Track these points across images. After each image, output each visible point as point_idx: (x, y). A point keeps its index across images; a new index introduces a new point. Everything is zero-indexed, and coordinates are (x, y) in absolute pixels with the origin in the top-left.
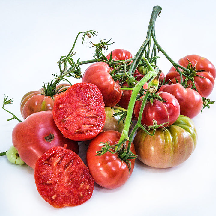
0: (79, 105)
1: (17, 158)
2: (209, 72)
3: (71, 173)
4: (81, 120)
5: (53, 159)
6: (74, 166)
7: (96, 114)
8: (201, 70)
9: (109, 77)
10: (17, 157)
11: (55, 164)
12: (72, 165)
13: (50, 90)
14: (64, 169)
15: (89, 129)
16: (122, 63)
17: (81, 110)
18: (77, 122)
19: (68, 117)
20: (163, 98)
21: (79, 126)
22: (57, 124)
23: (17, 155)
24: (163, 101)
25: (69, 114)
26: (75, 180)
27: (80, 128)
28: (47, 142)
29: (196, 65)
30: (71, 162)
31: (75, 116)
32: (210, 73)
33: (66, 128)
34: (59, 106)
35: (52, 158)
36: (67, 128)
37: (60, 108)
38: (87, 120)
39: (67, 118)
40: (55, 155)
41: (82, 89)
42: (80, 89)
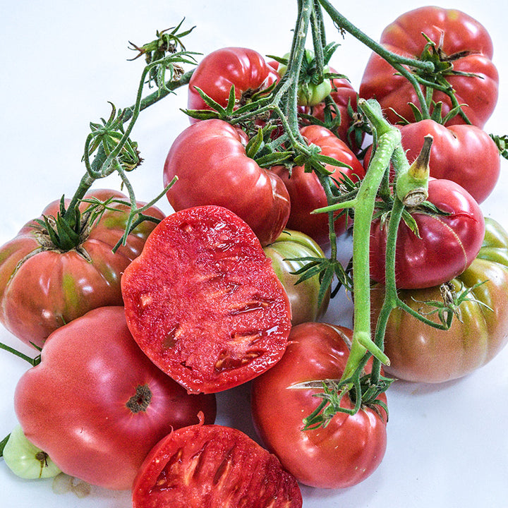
0: (199, 284)
1: (42, 467)
2: (481, 51)
3: (237, 488)
4: (219, 328)
5: (179, 468)
6: (238, 465)
7: (257, 296)
8: (458, 53)
9: (252, 166)
10: (42, 463)
11: (187, 479)
12: (234, 463)
13: (66, 230)
14: (215, 483)
15: (253, 348)
16: (269, 109)
17: (210, 297)
18: (210, 335)
19: (178, 327)
20: (437, 205)
21: (220, 348)
22: (154, 358)
23: (43, 457)
24: (440, 213)
25: (179, 320)
26: (249, 501)
27: (224, 352)
28: (137, 414)
29: (441, 41)
30: (229, 459)
31: (199, 319)
32: (482, 54)
33: (184, 364)
34: (139, 301)
35: (175, 466)
36: (189, 363)
37: (147, 306)
38: (238, 323)
39: (179, 333)
40: (180, 454)
41: (190, 229)
42: (184, 231)
